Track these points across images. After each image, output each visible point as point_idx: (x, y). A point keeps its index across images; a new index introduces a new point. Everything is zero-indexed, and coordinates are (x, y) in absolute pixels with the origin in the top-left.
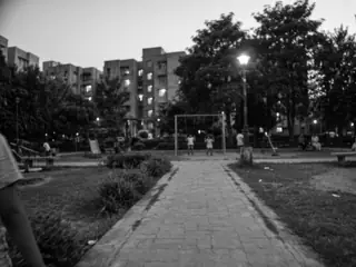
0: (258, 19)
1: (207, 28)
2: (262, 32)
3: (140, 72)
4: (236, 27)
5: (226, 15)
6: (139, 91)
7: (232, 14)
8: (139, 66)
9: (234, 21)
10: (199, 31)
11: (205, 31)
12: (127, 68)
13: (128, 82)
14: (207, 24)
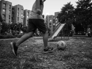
0: (77, 3)
1: (64, 6)
2: (78, 6)
3: (54, 18)
4: (71, 6)
5: (69, 3)
6: (54, 23)
7: (70, 2)
8: (54, 17)
9: (71, 4)
10: (62, 7)
12: (51, 17)
13: (51, 20)
14: (64, 5)
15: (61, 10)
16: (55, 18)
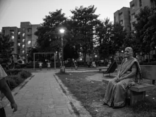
0: (73, 12)
1: (50, 15)
2: (74, 18)
3: (19, 33)
4: (62, 16)
5: (58, 10)
6: (18, 42)
7: (61, 9)
8: (19, 30)
9: (62, 13)
10: (46, 16)
11: (49, 16)
12: (13, 31)
13: (13, 37)
14: (50, 13)
15: (44, 22)
16: (22, 34)
